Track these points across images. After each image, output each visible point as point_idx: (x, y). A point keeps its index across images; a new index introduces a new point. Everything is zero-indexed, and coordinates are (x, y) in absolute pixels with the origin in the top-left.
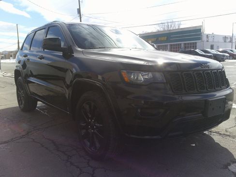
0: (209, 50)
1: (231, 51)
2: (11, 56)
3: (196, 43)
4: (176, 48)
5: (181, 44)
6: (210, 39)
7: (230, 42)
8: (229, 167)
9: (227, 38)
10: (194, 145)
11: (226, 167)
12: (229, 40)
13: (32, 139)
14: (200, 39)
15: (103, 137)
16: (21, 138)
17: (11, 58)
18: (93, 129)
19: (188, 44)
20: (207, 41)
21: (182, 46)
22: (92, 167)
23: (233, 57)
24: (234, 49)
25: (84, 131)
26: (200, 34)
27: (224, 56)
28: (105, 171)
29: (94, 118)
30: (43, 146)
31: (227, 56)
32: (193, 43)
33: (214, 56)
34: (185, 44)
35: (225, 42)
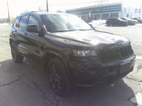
0: (126, 18)
1: (139, 18)
2: (5, 22)
3: (118, 13)
4: (106, 16)
5: (109, 14)
6: (127, 11)
7: (139, 12)
8: (131, 100)
9: (138, 10)
10: (113, 85)
11: (129, 99)
12: (138, 11)
13: (22, 82)
14: (120, 10)
15: (62, 84)
16: (16, 81)
17: (4, 23)
18: (57, 79)
19: (113, 13)
20: (125, 12)
21: (110, 15)
22: (57, 100)
23: (140, 22)
24: (141, 17)
25: (51, 79)
26: (121, 8)
27: (135, 22)
28: (64, 103)
29: (58, 73)
30: (29, 87)
31: (136, 22)
32: (116, 13)
33: (128, 22)
34: (111, 14)
35: (136, 12)
